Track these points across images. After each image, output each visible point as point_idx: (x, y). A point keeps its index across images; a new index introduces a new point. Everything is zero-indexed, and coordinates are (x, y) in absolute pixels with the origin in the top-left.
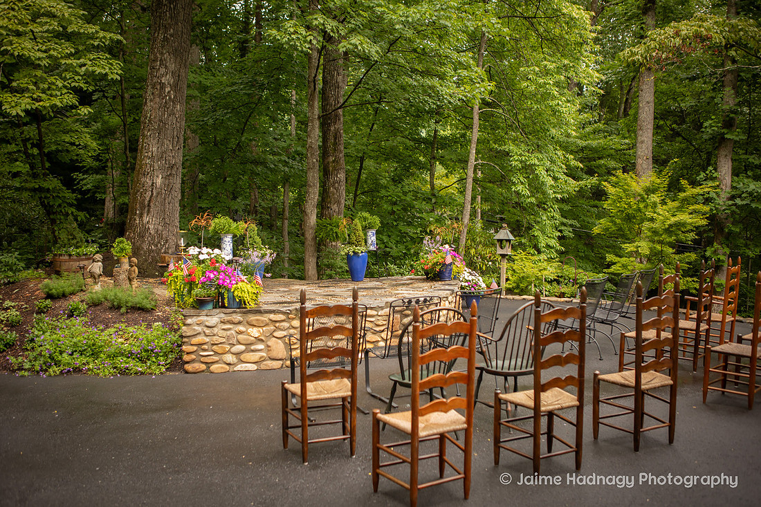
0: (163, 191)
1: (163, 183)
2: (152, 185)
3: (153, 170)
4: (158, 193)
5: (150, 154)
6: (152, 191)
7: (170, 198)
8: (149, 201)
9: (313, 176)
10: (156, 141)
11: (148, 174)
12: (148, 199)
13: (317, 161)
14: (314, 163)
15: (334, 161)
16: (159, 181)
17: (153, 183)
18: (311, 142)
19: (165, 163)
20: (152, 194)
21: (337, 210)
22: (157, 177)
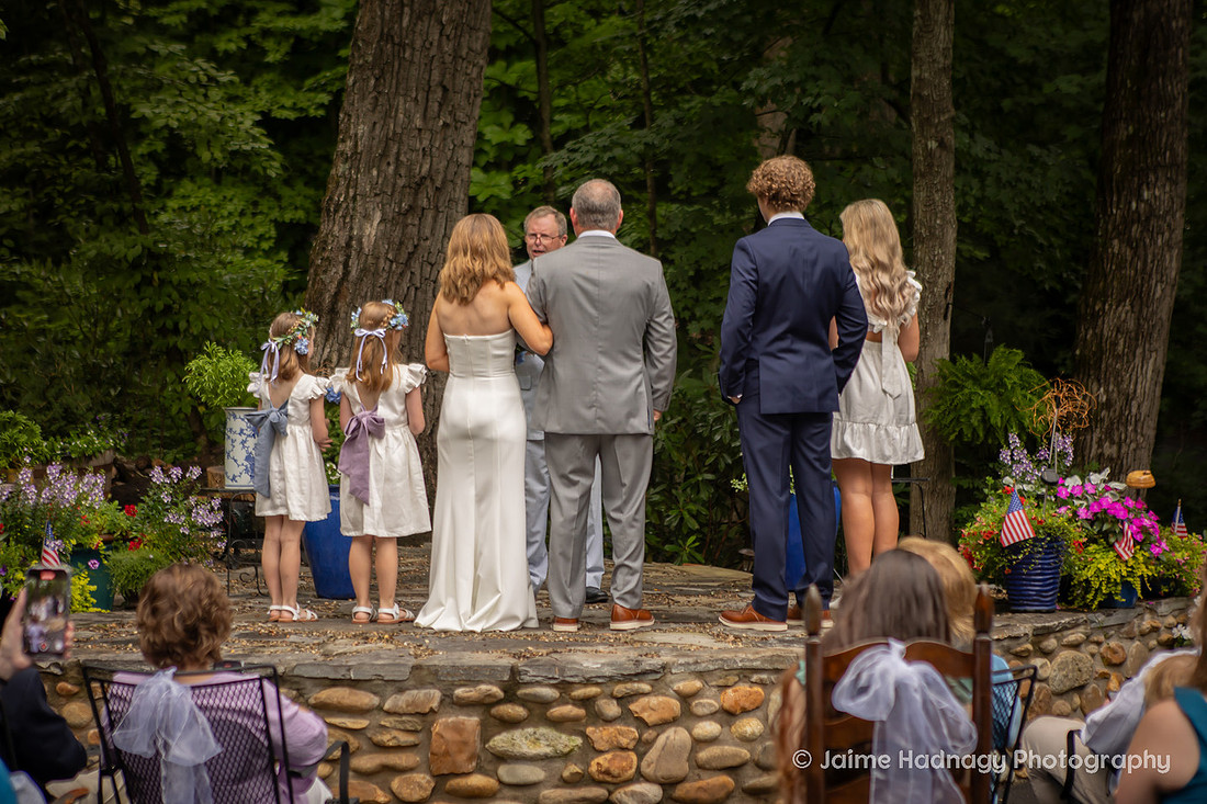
0: (382, 264)
1: (384, 236)
2: (348, 245)
3: (354, 198)
4: (364, 271)
5: (349, 144)
6: (346, 265)
7: (405, 286)
8: (336, 296)
9: (930, 203)
10: (367, 104)
11: (336, 211)
12: (333, 288)
13: (942, 144)
14: (929, 154)
15: (1131, 140)
16: (371, 230)
17: (351, 238)
18: (919, 79)
19: (397, 173)
20: (346, 273)
21: (1131, 325)
22: (367, 217)
